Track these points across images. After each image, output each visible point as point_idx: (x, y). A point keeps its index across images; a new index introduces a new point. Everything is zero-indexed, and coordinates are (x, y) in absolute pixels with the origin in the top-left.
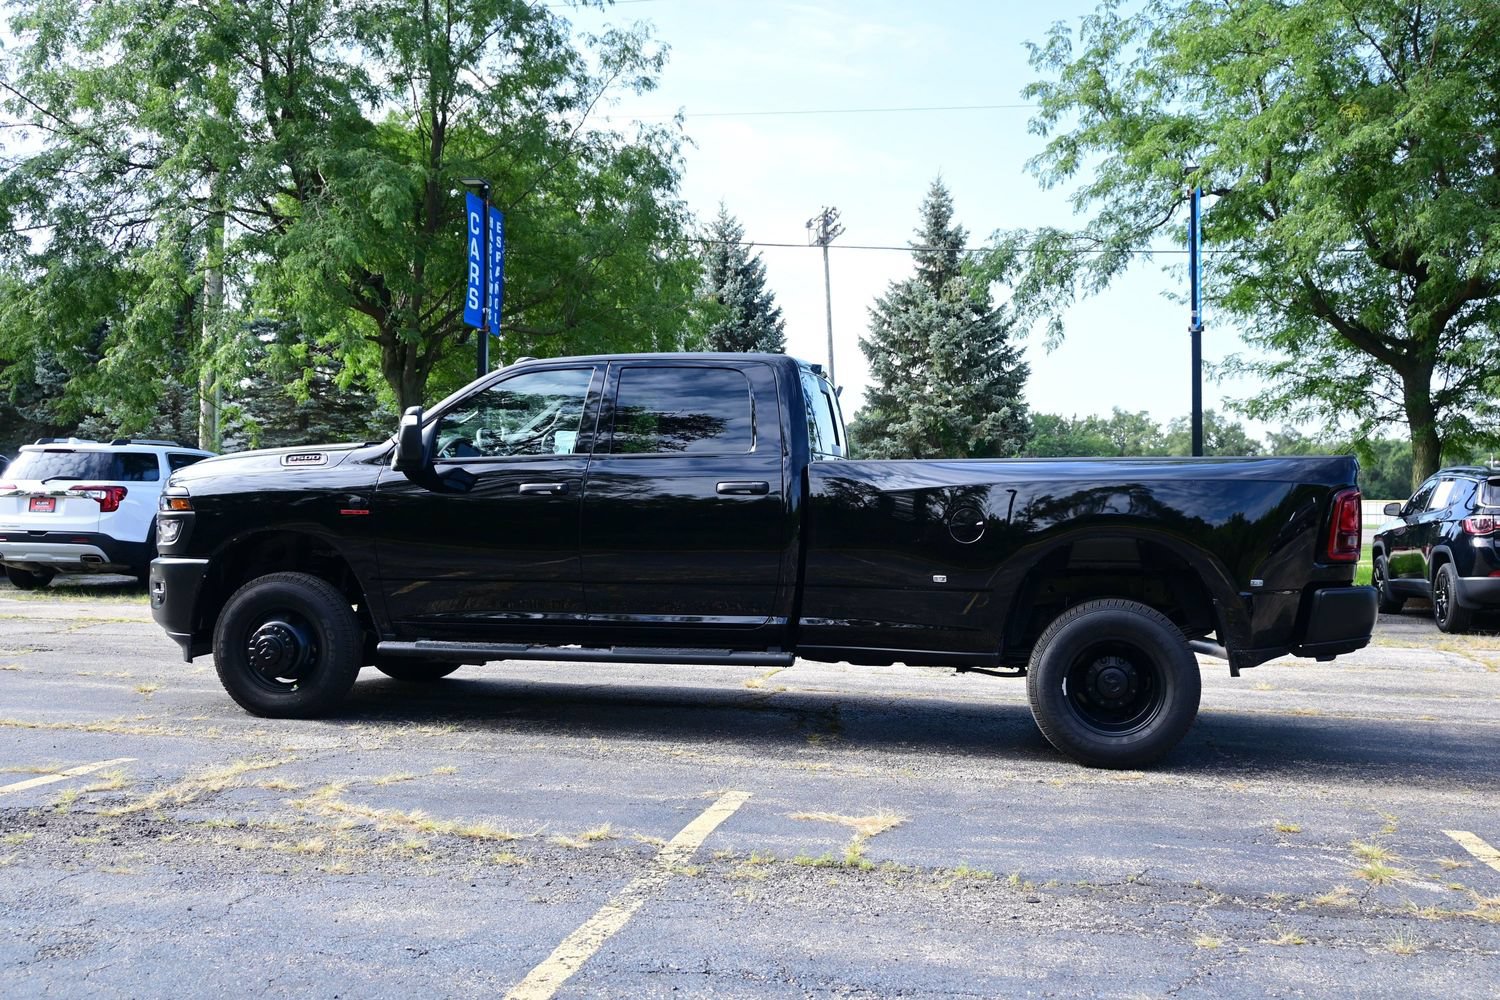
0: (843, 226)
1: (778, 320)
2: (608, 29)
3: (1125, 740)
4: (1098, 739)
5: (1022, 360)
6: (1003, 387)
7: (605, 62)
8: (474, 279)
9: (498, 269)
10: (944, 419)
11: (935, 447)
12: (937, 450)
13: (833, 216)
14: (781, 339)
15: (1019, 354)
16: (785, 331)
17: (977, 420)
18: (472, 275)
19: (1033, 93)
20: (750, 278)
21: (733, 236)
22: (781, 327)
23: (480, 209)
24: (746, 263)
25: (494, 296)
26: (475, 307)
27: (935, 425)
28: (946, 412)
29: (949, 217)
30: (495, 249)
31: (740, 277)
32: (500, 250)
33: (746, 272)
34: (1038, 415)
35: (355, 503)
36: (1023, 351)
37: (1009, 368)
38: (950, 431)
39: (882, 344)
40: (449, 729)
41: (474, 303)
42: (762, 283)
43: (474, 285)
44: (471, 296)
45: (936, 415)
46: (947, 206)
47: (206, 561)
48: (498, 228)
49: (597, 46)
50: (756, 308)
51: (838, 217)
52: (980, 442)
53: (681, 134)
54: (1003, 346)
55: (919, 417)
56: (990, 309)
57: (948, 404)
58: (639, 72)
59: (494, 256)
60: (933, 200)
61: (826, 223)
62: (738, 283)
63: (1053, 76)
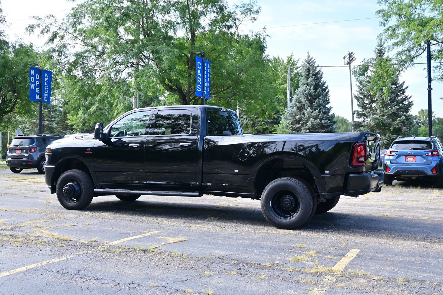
0: (355, 58)
1: (327, 90)
2: (242, 3)
3: (288, 220)
4: (280, 220)
5: (410, 100)
6: (403, 109)
7: (242, 13)
8: (199, 82)
9: (209, 79)
10: (382, 121)
11: (379, 130)
12: (380, 131)
13: (352, 55)
14: (328, 96)
15: (409, 98)
16: (329, 94)
17: (393, 121)
18: (198, 81)
19: (380, 13)
20: (317, 76)
21: (312, 63)
22: (328, 92)
23: (202, 62)
24: (316, 72)
25: (207, 87)
26: (200, 91)
27: (379, 123)
28: (382, 118)
29: (384, 53)
30: (207, 73)
31: (314, 76)
32: (209, 73)
33: (316, 75)
34: (439, 118)
35: (89, 150)
36: (411, 97)
37: (406, 103)
38: (384, 125)
39: (361, 96)
40: (111, 213)
41: (199, 89)
42: (321, 78)
43: (199, 84)
44: (198, 87)
45: (379, 119)
46: (383, 50)
47: (54, 166)
48: (208, 66)
49: (239, 9)
50: (319, 86)
51: (354, 55)
52: (395, 128)
53: (265, 34)
54: (404, 96)
55: (373, 120)
56: (398, 84)
57: (383, 116)
58: (252, 15)
59: (207, 75)
60: (379, 48)
61: (350, 57)
62: (313, 78)
63: (385, 7)
